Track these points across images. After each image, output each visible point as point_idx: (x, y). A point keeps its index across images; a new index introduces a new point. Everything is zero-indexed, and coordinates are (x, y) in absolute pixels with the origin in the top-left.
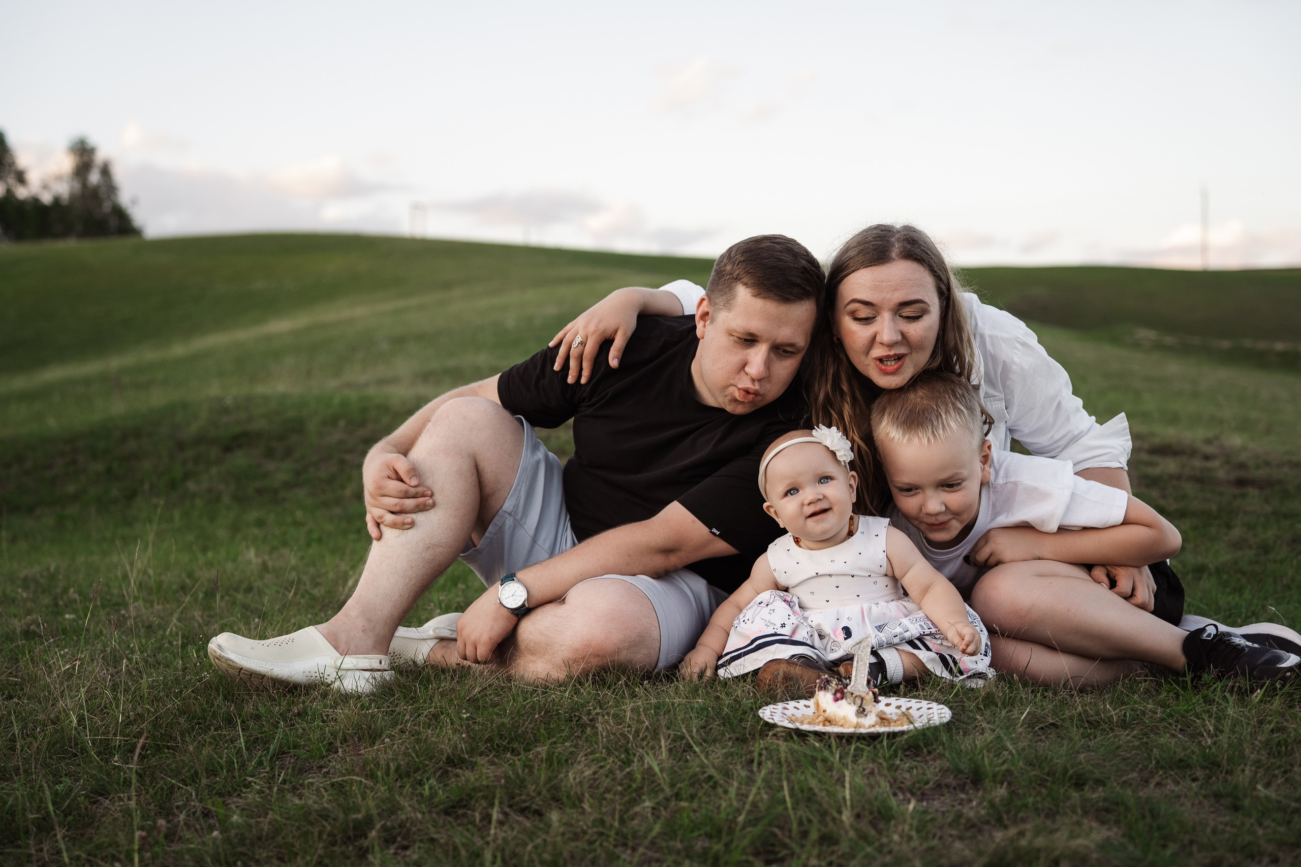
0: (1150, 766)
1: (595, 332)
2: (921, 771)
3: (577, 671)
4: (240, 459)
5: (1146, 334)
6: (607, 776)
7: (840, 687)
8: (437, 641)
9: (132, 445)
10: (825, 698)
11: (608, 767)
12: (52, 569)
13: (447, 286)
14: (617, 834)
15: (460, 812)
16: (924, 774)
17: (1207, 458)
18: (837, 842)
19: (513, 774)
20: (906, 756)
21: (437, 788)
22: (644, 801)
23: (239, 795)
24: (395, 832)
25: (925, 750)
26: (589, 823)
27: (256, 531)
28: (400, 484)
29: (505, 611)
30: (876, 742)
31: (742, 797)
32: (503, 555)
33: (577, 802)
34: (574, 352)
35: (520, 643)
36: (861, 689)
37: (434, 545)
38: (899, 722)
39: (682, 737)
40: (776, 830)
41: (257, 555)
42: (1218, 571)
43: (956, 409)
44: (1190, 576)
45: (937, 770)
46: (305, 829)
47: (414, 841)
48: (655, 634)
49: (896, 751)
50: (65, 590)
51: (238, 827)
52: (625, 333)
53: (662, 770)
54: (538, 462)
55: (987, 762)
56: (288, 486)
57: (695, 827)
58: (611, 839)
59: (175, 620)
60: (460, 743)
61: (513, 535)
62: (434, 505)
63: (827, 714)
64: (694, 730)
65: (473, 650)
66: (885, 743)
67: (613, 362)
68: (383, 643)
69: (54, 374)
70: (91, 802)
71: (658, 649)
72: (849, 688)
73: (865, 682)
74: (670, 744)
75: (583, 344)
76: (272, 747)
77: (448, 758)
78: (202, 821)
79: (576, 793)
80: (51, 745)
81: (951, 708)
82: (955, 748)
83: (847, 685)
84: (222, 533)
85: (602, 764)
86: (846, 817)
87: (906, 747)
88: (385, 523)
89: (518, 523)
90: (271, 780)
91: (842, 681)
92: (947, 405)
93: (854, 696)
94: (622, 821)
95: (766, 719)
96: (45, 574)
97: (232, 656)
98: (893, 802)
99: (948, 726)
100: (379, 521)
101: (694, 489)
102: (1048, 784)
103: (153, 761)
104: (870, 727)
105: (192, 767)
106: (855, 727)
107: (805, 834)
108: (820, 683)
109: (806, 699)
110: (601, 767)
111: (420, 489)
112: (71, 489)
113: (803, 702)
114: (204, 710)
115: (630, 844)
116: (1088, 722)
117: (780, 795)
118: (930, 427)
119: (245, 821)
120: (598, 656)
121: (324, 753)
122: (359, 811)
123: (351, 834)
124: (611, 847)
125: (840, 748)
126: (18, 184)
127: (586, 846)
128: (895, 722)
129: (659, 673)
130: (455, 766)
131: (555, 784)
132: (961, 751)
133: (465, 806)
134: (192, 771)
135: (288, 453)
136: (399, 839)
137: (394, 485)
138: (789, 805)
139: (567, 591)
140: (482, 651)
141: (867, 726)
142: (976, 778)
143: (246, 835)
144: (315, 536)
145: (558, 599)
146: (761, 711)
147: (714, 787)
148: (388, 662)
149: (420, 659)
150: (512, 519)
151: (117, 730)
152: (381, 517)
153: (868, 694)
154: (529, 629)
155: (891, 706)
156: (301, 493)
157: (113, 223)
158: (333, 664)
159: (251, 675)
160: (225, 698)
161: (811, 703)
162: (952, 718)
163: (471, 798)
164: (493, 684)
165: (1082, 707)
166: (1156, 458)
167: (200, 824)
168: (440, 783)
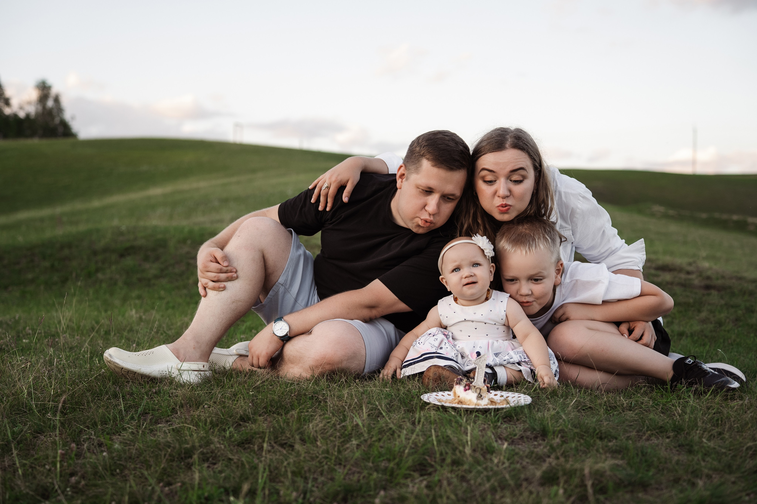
0: (644, 430)
1: (335, 181)
2: (512, 429)
3: (317, 372)
4: (129, 261)
5: (658, 209)
6: (332, 428)
7: (468, 383)
8: (238, 356)
9: (66, 252)
10: (459, 389)
11: (333, 422)
12: (17, 318)
13: (254, 171)
14: (336, 458)
15: (246, 446)
16: (514, 431)
17: (688, 273)
18: (462, 465)
19: (278, 426)
20: (505, 422)
21: (233, 432)
22: (352, 441)
23: (120, 435)
24: (208, 455)
25: (515, 418)
26: (320, 452)
27: (137, 302)
28: (218, 265)
29: (276, 338)
30: (487, 413)
31: (408, 439)
32: (277, 308)
33: (314, 441)
34: (323, 193)
35: (285, 357)
36: (480, 384)
37: (237, 300)
38: (501, 404)
39: (376, 409)
40: (427, 458)
41: (136, 313)
42: (692, 335)
43: (544, 238)
44: (676, 337)
45: (521, 428)
46: (157, 453)
47: (219, 461)
48: (363, 352)
49: (498, 418)
50: (24, 328)
51: (118, 451)
52: (353, 183)
53: (364, 426)
54: (300, 256)
55: (550, 425)
56: (157, 277)
57: (380, 455)
58: (333, 461)
59: (86, 344)
60: (248, 409)
61: (283, 297)
62: (237, 278)
63: (460, 398)
64: (383, 405)
65: (257, 361)
66: (492, 414)
67: (345, 199)
68: (206, 355)
69: (23, 215)
70: (34, 437)
71: (364, 361)
72: (473, 383)
73: (483, 381)
74: (369, 411)
75: (328, 188)
76: (139, 410)
77: (241, 417)
78: (98, 448)
79: (313, 436)
80: (12, 406)
81: (531, 397)
82: (532, 418)
83: (472, 382)
84: (117, 302)
85: (329, 420)
86: (468, 450)
87: (504, 416)
88: (209, 287)
89: (287, 291)
90: (139, 426)
91: (469, 380)
92: (539, 235)
93: (476, 388)
94: (339, 452)
95: (425, 400)
96: (13, 320)
97: (117, 361)
98: (495, 444)
99: (529, 406)
100: (205, 286)
101: (388, 272)
102: (585, 438)
103: (70, 416)
104: (484, 405)
105: (92, 419)
106: (476, 405)
107: (443, 460)
108: (457, 381)
109: (449, 391)
110: (328, 422)
111: (229, 268)
112: (30, 276)
113: (447, 392)
114: (101, 390)
115: (343, 463)
116: (610, 407)
117: (430, 439)
118: (528, 245)
119: (122, 448)
120: (330, 364)
121: (170, 414)
122: (188, 444)
123: (183, 456)
124: (332, 466)
125: (466, 416)
126: (6, 106)
127: (318, 464)
128: (499, 403)
129: (365, 375)
130: (245, 421)
131: (301, 432)
132: (536, 419)
133: (249, 443)
134: (93, 421)
135: (157, 258)
136: (211, 459)
137: (214, 265)
138: (435, 443)
139: (312, 327)
140: (262, 361)
141: (483, 405)
142: (544, 433)
143: (123, 455)
144: (171, 305)
145: (307, 332)
146: (422, 396)
147: (392, 435)
148: (208, 366)
149: (228, 366)
150: (283, 288)
151: (50, 399)
152: (206, 284)
153: (484, 387)
154: (290, 349)
155: (498, 396)
156: (164, 281)
157: (61, 130)
158: (176, 366)
159: (128, 372)
160: (114, 383)
161: (451, 393)
162: (532, 402)
163: (253, 438)
164: (268, 379)
165: (607, 398)
166: (659, 273)
167: (97, 450)
168: (236, 430)
